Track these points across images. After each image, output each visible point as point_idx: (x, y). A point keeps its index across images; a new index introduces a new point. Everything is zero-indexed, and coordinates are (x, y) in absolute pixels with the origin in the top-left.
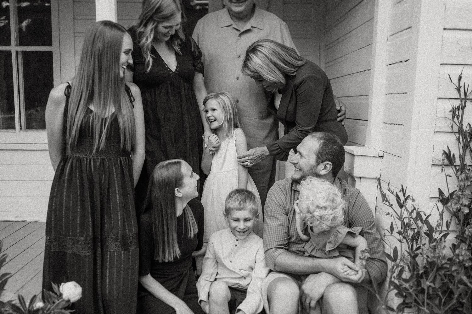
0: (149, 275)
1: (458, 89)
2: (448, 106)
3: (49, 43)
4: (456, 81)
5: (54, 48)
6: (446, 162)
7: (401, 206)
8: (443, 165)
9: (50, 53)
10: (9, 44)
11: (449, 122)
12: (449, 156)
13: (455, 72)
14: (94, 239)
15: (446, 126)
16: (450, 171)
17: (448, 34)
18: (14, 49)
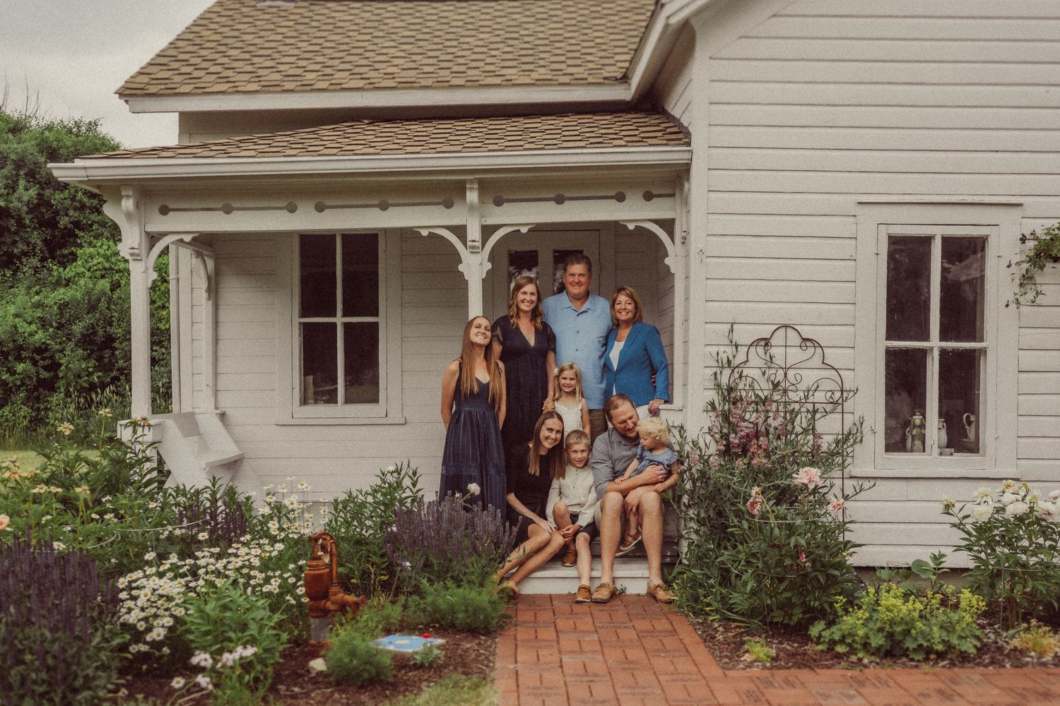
0: (513, 494)
1: (718, 361)
2: (710, 372)
3: (376, 313)
4: (715, 355)
5: (380, 320)
6: (709, 408)
7: (681, 437)
8: (707, 411)
9: (377, 324)
10: (335, 316)
11: (713, 383)
12: (712, 404)
13: (714, 349)
14: (481, 466)
15: (711, 384)
16: (711, 414)
17: (708, 326)
18: (339, 320)
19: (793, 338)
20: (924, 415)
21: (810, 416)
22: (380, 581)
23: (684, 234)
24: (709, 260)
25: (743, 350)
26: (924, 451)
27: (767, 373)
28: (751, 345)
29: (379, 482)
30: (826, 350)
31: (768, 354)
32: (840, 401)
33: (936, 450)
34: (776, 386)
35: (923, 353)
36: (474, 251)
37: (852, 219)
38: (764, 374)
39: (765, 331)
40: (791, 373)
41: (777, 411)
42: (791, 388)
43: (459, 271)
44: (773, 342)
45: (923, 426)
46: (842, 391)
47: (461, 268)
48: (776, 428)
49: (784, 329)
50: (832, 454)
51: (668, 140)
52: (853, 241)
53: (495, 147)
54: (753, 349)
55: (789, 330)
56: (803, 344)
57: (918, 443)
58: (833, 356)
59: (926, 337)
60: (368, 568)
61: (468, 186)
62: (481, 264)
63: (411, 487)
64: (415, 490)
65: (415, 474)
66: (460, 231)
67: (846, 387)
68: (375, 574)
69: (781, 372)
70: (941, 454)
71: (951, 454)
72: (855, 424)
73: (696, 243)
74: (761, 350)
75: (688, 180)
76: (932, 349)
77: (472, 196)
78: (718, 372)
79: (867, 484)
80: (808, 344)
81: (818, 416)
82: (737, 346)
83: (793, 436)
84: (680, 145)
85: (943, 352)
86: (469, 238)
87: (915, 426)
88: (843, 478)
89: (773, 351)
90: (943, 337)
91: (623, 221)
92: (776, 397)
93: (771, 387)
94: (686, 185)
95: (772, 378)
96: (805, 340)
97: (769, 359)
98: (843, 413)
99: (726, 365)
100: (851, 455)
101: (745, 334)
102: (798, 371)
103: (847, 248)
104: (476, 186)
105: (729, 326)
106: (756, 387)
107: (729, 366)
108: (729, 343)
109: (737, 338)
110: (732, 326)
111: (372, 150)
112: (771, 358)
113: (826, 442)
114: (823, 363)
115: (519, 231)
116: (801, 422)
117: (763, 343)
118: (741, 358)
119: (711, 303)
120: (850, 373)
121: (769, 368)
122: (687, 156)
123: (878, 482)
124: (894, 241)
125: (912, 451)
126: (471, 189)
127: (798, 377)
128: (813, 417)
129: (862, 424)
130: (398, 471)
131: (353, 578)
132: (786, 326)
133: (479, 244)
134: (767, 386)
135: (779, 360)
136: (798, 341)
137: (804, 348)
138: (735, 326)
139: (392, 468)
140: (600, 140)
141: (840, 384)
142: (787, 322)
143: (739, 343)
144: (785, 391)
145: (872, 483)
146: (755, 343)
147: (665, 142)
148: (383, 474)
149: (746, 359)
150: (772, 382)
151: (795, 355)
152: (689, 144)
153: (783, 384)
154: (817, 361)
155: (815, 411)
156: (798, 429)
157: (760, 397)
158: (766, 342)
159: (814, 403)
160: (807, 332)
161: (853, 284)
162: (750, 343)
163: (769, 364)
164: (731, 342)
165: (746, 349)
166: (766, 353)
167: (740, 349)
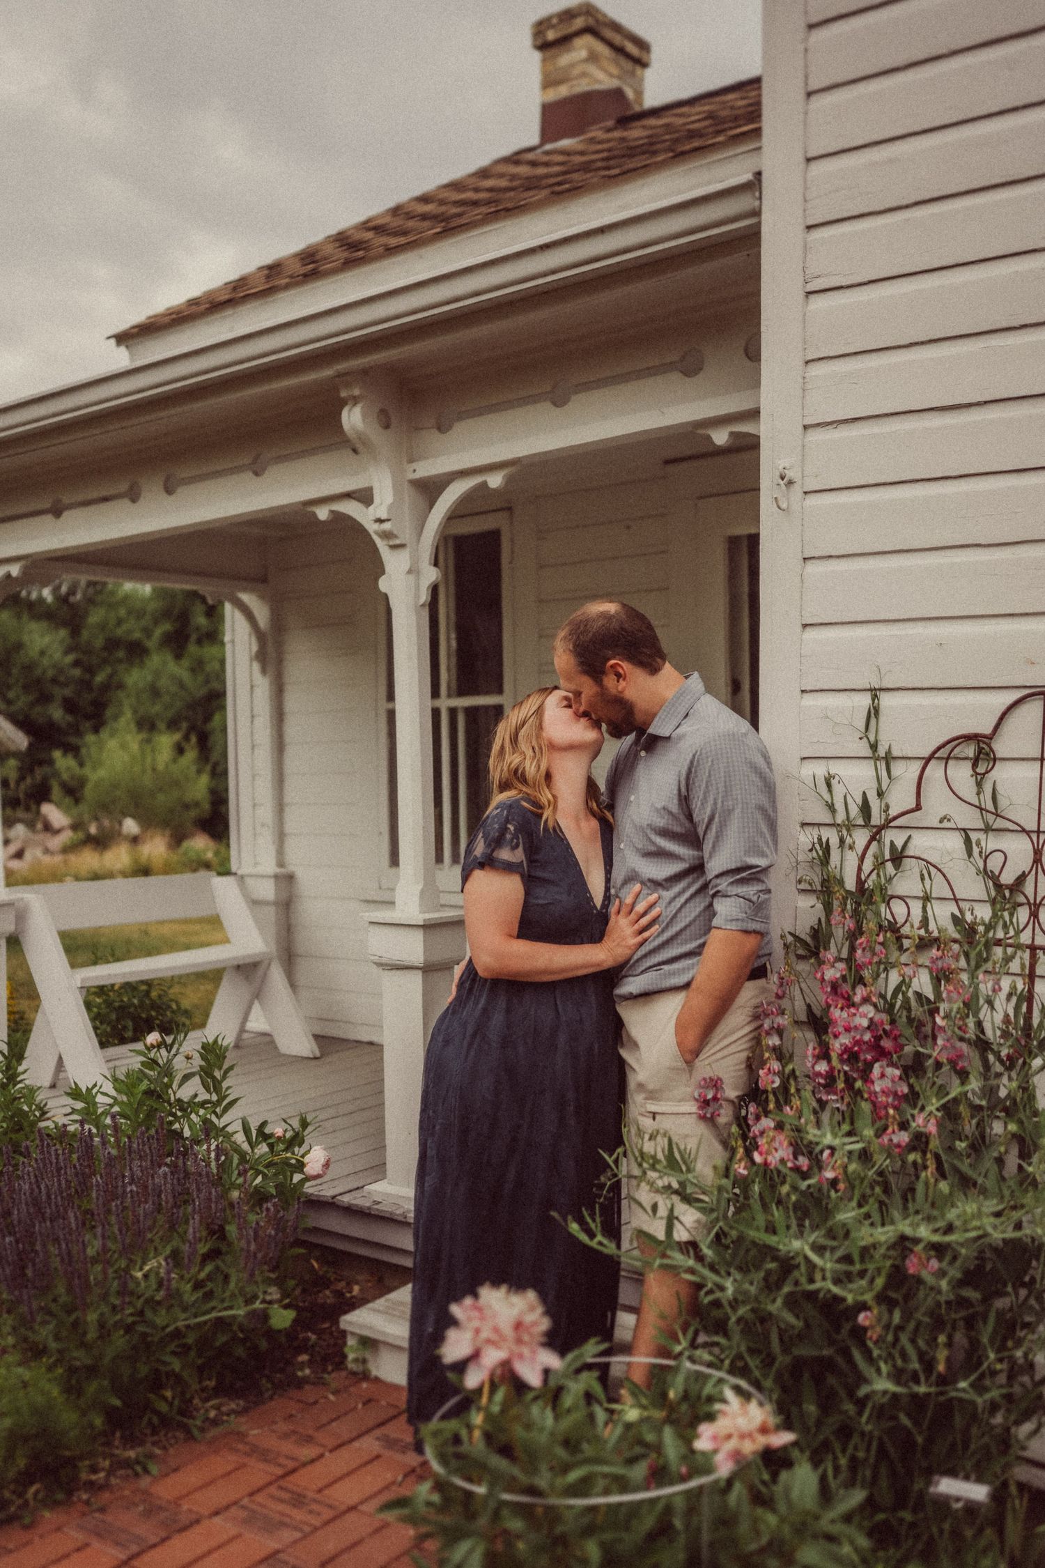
1: (831, 808)
13: (820, 769)
17: (809, 700)
24: (813, 500)
25: (906, 773)
27: (980, 846)
28: (928, 760)
31: (986, 785)
34: (1006, 890)
38: (968, 849)
39: (977, 713)
44: (1001, 747)
47: (384, 583)
49: (1036, 705)
54: (935, 770)
62: (418, 572)
74: (962, 774)
77: (359, 418)
78: (834, 842)
82: (889, 760)
89: (1002, 775)
91: (701, 424)
92: (1007, 926)
93: (989, 895)
95: (995, 864)
97: (987, 802)
99: (860, 821)
105: (865, 700)
106: (944, 889)
107: (867, 823)
108: (868, 753)
109: (890, 736)
110: (875, 697)
112: (995, 798)
115: (486, 484)
117: (970, 751)
118: (900, 799)
119: (818, 632)
121: (987, 829)
126: (351, 400)
135: (1017, 806)
138: (886, 700)
143: (895, 749)
144: (1034, 911)
146: (944, 753)
149: (914, 801)
150: (996, 879)
153: (1027, 886)
158: (980, 747)
162: (926, 753)
163: (991, 818)
164: (874, 747)
165: (916, 767)
166: (979, 784)
167: (898, 769)
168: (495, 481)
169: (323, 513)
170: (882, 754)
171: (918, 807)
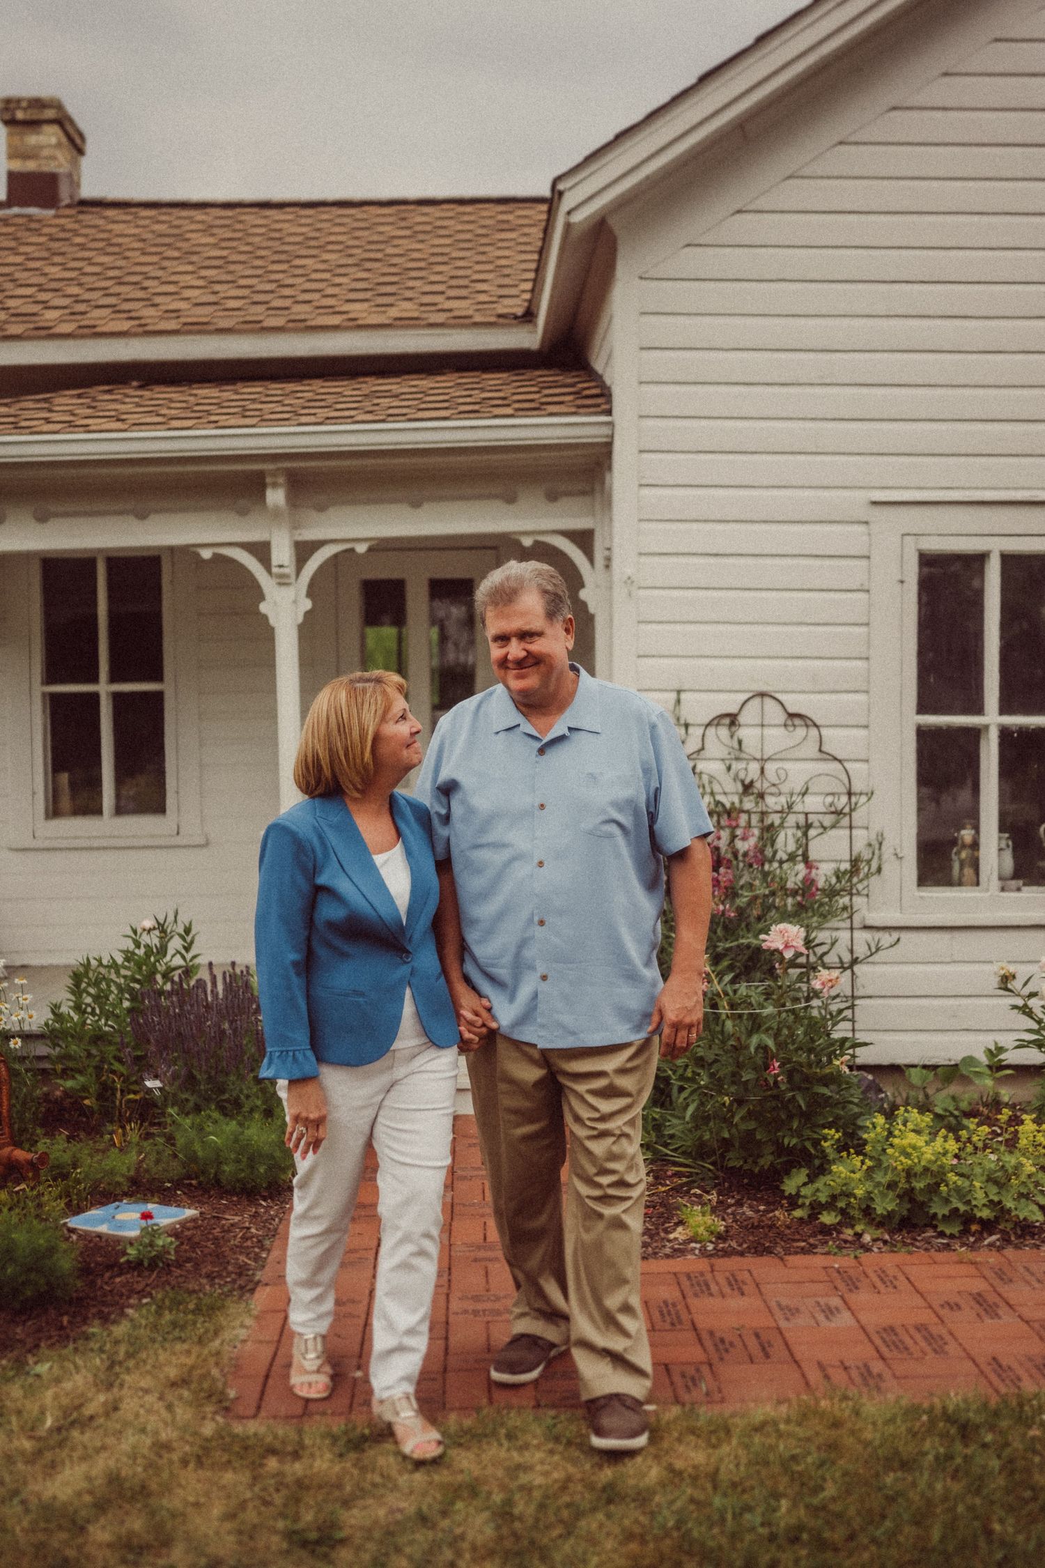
3: (159, 677)
5: (166, 686)
9: (160, 694)
10: (96, 681)
18: (104, 688)
19: (774, 714)
20: (977, 828)
21: (799, 834)
22: (129, 1101)
23: (607, 553)
24: (642, 593)
25: (696, 732)
26: (978, 884)
27: (733, 767)
28: (710, 724)
29: (132, 947)
30: (824, 731)
31: (735, 738)
32: (847, 810)
33: (995, 883)
34: (747, 788)
35: (974, 734)
36: (283, 581)
37: (862, 528)
38: (729, 768)
39: (729, 703)
40: (770, 767)
41: (749, 825)
42: (773, 790)
43: (258, 613)
44: (742, 719)
45: (975, 845)
46: (850, 794)
47: (264, 608)
48: (745, 854)
49: (757, 701)
50: (832, 893)
51: (579, 407)
52: (864, 562)
53: (312, 419)
54: (711, 731)
55: (767, 700)
56: (789, 722)
57: (968, 872)
58: (836, 740)
59: (979, 709)
60: (114, 1081)
61: (268, 480)
62: (295, 602)
63: (183, 952)
64: (189, 956)
65: (188, 930)
66: (261, 551)
67: (856, 787)
68: (122, 1091)
69: (754, 767)
70: (1003, 889)
71: (1019, 890)
72: (870, 845)
73: (624, 565)
74: (724, 732)
75: (610, 468)
76: (987, 727)
77: (276, 497)
79: (887, 939)
80: (797, 721)
81: (812, 833)
82: (687, 726)
83: (776, 865)
84: (596, 414)
85: (1005, 733)
86: (275, 560)
87: (964, 846)
88: (852, 929)
89: (742, 733)
90: (1005, 709)
91: (515, 533)
92: (749, 804)
93: (740, 789)
94: (608, 476)
95: (742, 775)
96: (792, 716)
97: (736, 745)
98: (851, 827)
100: (865, 892)
101: (700, 708)
102: (779, 764)
103: (855, 572)
104: (281, 480)
105: (674, 696)
106: (717, 788)
109: (687, 713)
110: (679, 695)
111: (119, 425)
112: (740, 742)
113: (824, 874)
114: (820, 750)
115: (352, 550)
116: (786, 841)
117: (727, 721)
118: (693, 743)
119: (645, 660)
120: (863, 766)
121: (737, 759)
122: (605, 430)
123: (905, 936)
124: (928, 561)
125: (960, 884)
126: (275, 485)
127: (782, 773)
128: (805, 834)
129: (881, 844)
130: (161, 927)
131: (86, 1098)
132: (762, 695)
133: (290, 570)
134: (735, 788)
135: (751, 747)
136: (782, 717)
137: (791, 729)
138: (683, 696)
139: (148, 924)
140: (476, 407)
141: (846, 781)
142: (764, 688)
143: (690, 721)
144: (761, 796)
145: (895, 935)
146: (716, 721)
147: (573, 410)
148: (135, 932)
149: (700, 746)
150: (743, 782)
151: (777, 738)
152: (609, 412)
153: (758, 785)
154: (811, 749)
155: (808, 826)
156: (781, 855)
157: (723, 806)
158: (732, 720)
159: (806, 814)
160: (795, 703)
161: (864, 629)
162: (707, 721)
163: (737, 753)
164: (678, 719)
165: (701, 730)
166: (732, 737)
167: (691, 730)
168: (361, 548)
169: (206, 554)
170: (682, 722)
171: (703, 749)
